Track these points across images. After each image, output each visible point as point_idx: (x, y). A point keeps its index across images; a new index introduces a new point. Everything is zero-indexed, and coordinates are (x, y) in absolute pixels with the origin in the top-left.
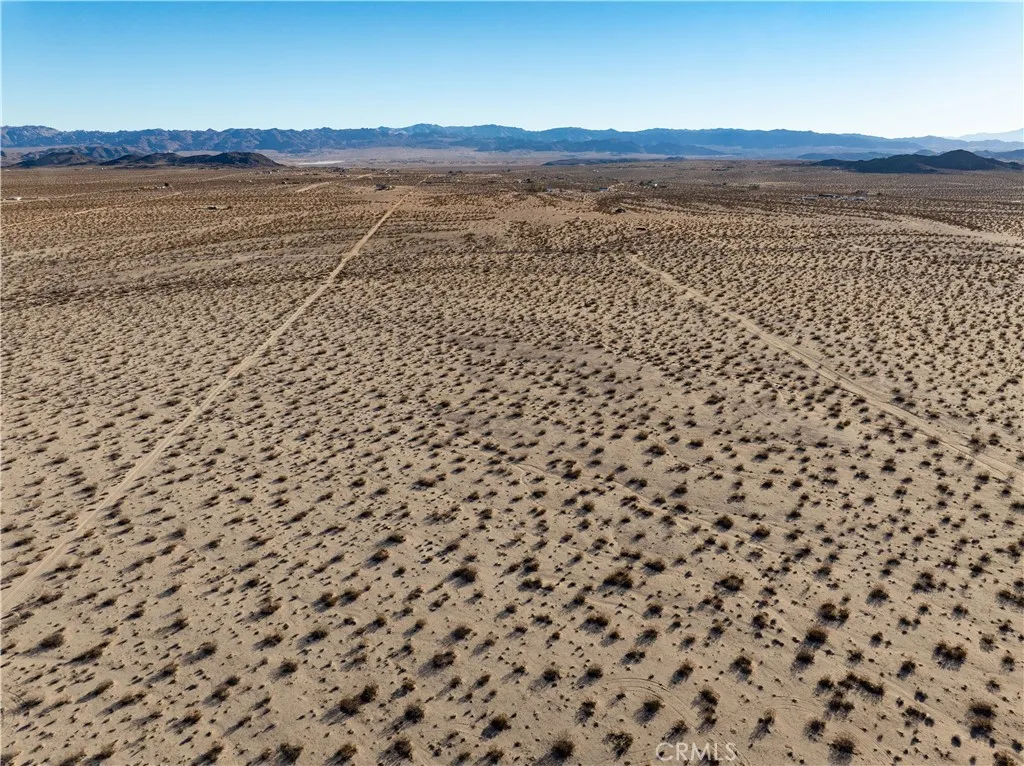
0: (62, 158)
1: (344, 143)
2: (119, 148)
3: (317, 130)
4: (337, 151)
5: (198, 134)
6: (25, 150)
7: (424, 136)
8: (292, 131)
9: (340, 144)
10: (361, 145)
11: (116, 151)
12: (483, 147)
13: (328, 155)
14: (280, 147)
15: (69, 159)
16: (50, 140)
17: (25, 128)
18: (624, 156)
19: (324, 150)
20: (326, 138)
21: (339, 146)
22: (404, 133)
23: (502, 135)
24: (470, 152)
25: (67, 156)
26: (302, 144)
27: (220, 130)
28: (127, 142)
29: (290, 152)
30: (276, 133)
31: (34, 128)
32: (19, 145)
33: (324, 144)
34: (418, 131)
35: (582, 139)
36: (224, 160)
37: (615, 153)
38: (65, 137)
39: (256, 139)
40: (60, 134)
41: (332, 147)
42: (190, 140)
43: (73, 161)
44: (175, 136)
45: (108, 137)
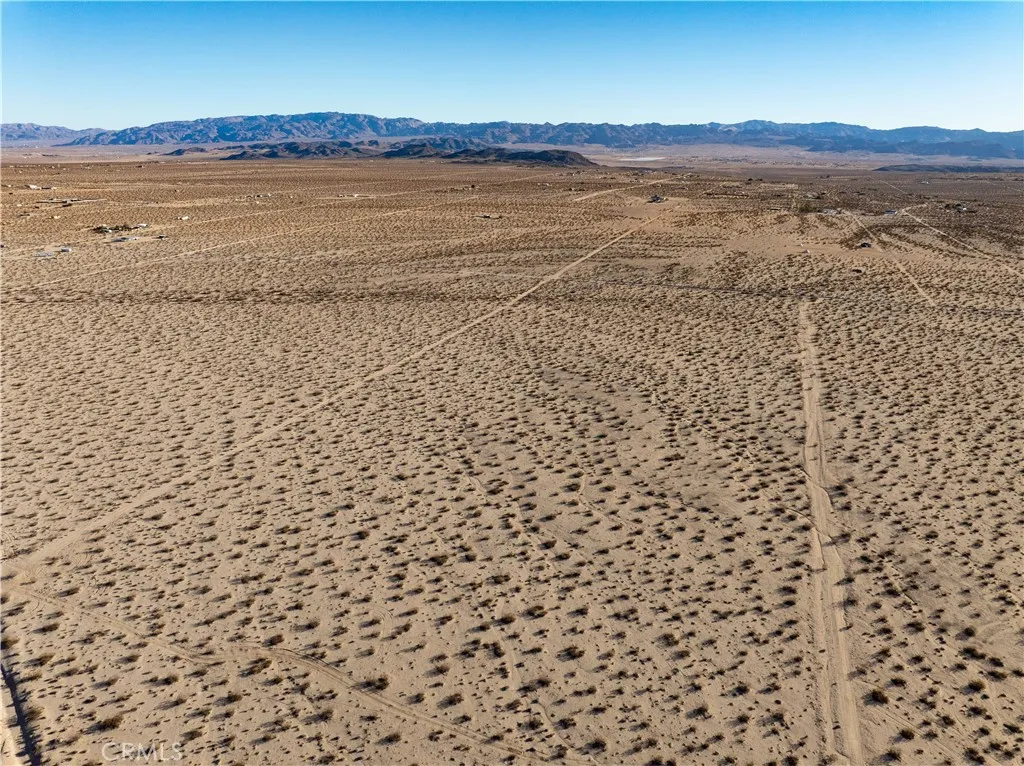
0: (416, 150)
1: (670, 139)
2: (467, 140)
3: (647, 125)
4: (661, 147)
5: (536, 127)
6: (393, 140)
7: (755, 133)
8: (622, 126)
9: (666, 139)
10: (687, 142)
11: (464, 142)
12: (816, 147)
13: (652, 151)
14: (607, 142)
15: (421, 151)
16: (416, 131)
17: (399, 120)
19: (649, 145)
20: (653, 134)
21: (665, 142)
22: (734, 129)
23: (843, 134)
24: (802, 153)
25: (420, 148)
26: (630, 139)
27: (556, 124)
28: (475, 134)
29: (616, 147)
30: (606, 127)
31: (405, 119)
32: (391, 135)
33: (650, 140)
34: (749, 127)
35: (938, 140)
36: (544, 158)
38: (428, 129)
39: (586, 133)
40: (424, 125)
41: (657, 142)
42: (528, 133)
43: (424, 153)
44: (517, 128)
45: (461, 128)
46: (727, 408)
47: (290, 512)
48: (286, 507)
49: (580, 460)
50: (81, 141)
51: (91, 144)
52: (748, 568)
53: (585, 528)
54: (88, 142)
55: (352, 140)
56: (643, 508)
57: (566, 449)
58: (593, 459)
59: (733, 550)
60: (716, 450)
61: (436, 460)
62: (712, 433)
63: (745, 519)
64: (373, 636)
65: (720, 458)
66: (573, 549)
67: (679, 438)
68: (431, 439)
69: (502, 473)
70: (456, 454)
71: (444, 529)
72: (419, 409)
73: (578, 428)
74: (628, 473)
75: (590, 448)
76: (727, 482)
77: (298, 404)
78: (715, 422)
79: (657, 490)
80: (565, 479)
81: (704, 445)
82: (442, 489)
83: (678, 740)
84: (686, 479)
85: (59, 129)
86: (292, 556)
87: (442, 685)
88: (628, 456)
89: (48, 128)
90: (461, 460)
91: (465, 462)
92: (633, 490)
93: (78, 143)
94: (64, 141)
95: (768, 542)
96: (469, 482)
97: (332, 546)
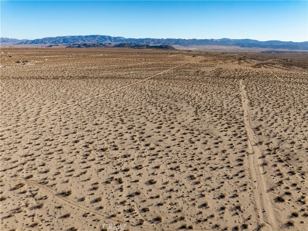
0: (122, 45)
1: (199, 43)
2: (138, 43)
3: (192, 39)
4: (197, 46)
5: (159, 40)
6: (116, 43)
7: (224, 42)
8: (185, 39)
9: (198, 43)
10: (204, 44)
11: (137, 44)
12: (243, 46)
13: (194, 47)
14: (180, 44)
15: (124, 46)
16: (123, 41)
17: (118, 37)
18: (293, 51)
19: (193, 45)
20: (194, 42)
21: (198, 44)
22: (218, 41)
23: (251, 42)
24: (239, 48)
26: (187, 43)
27: (165, 39)
28: (141, 41)
29: (183, 46)
30: (180, 40)
31: (120, 37)
32: (115, 42)
33: (193, 44)
34: (223, 40)
35: (279, 44)
36: (161, 47)
37: (290, 49)
38: (126, 40)
39: (175, 42)
40: (125, 39)
41: (195, 45)
42: (156, 41)
43: (125, 46)
44: (153, 40)
45: (136, 40)
46: (216, 106)
47: (52, 134)
48: (51, 133)
49: (163, 120)
50: (21, 43)
51: (24, 44)
52: (224, 153)
53: (162, 140)
54: (23, 43)
55: (103, 43)
56: (185, 134)
57: (158, 117)
58: (168, 119)
59: (218, 147)
60: (212, 117)
61: (111, 119)
62: (211, 112)
63: (223, 137)
64: (70, 175)
65: (214, 119)
66: (157, 146)
67: (199, 114)
68: (110, 113)
69: (134, 123)
70: (119, 118)
71: (108, 140)
72: (108, 105)
73: (163, 111)
74: (180, 123)
75: (167, 116)
76: (216, 126)
77: (67, 104)
78: (212, 109)
79: (190, 128)
80: (157, 125)
81: (208, 115)
82: (111, 127)
83: (194, 217)
84: (201, 125)
85: (15, 39)
86: (47, 148)
87: (94, 194)
88: (180, 119)
89: (11, 39)
90: (120, 119)
91: (121, 120)
92: (181, 129)
93: (20, 44)
94: (16, 43)
95: (231, 144)
96: (121, 126)
97: (64, 145)
